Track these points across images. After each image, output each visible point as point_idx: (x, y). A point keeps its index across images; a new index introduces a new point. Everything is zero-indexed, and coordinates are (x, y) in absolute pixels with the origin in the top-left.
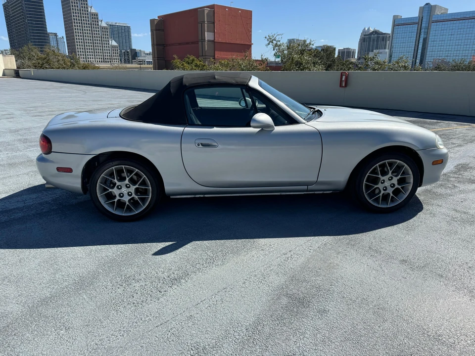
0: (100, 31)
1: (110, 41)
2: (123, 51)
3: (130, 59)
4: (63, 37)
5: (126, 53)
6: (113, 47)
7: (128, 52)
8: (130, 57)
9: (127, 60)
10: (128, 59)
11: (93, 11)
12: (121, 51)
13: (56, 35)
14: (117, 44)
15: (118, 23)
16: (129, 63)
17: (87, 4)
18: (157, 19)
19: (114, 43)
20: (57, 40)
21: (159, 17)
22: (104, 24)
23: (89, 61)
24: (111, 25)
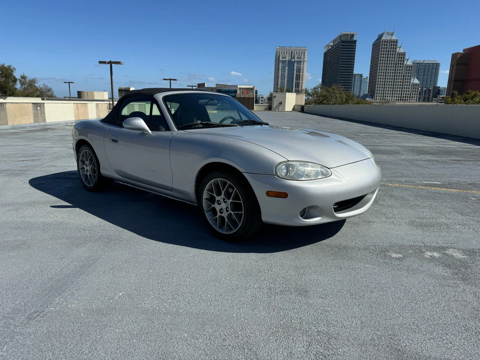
0: (403, 70)
1: (412, 80)
2: (424, 89)
3: (431, 97)
4: (367, 77)
5: (427, 91)
6: (414, 85)
7: (429, 90)
8: (431, 95)
9: (426, 98)
10: (428, 98)
11: (401, 51)
12: (422, 89)
13: (361, 76)
14: (419, 82)
15: (426, 61)
16: (428, 101)
17: (396, 45)
18: (462, 52)
19: (416, 81)
20: (361, 80)
21: (464, 50)
22: (409, 63)
23: (385, 99)
24: (418, 63)
